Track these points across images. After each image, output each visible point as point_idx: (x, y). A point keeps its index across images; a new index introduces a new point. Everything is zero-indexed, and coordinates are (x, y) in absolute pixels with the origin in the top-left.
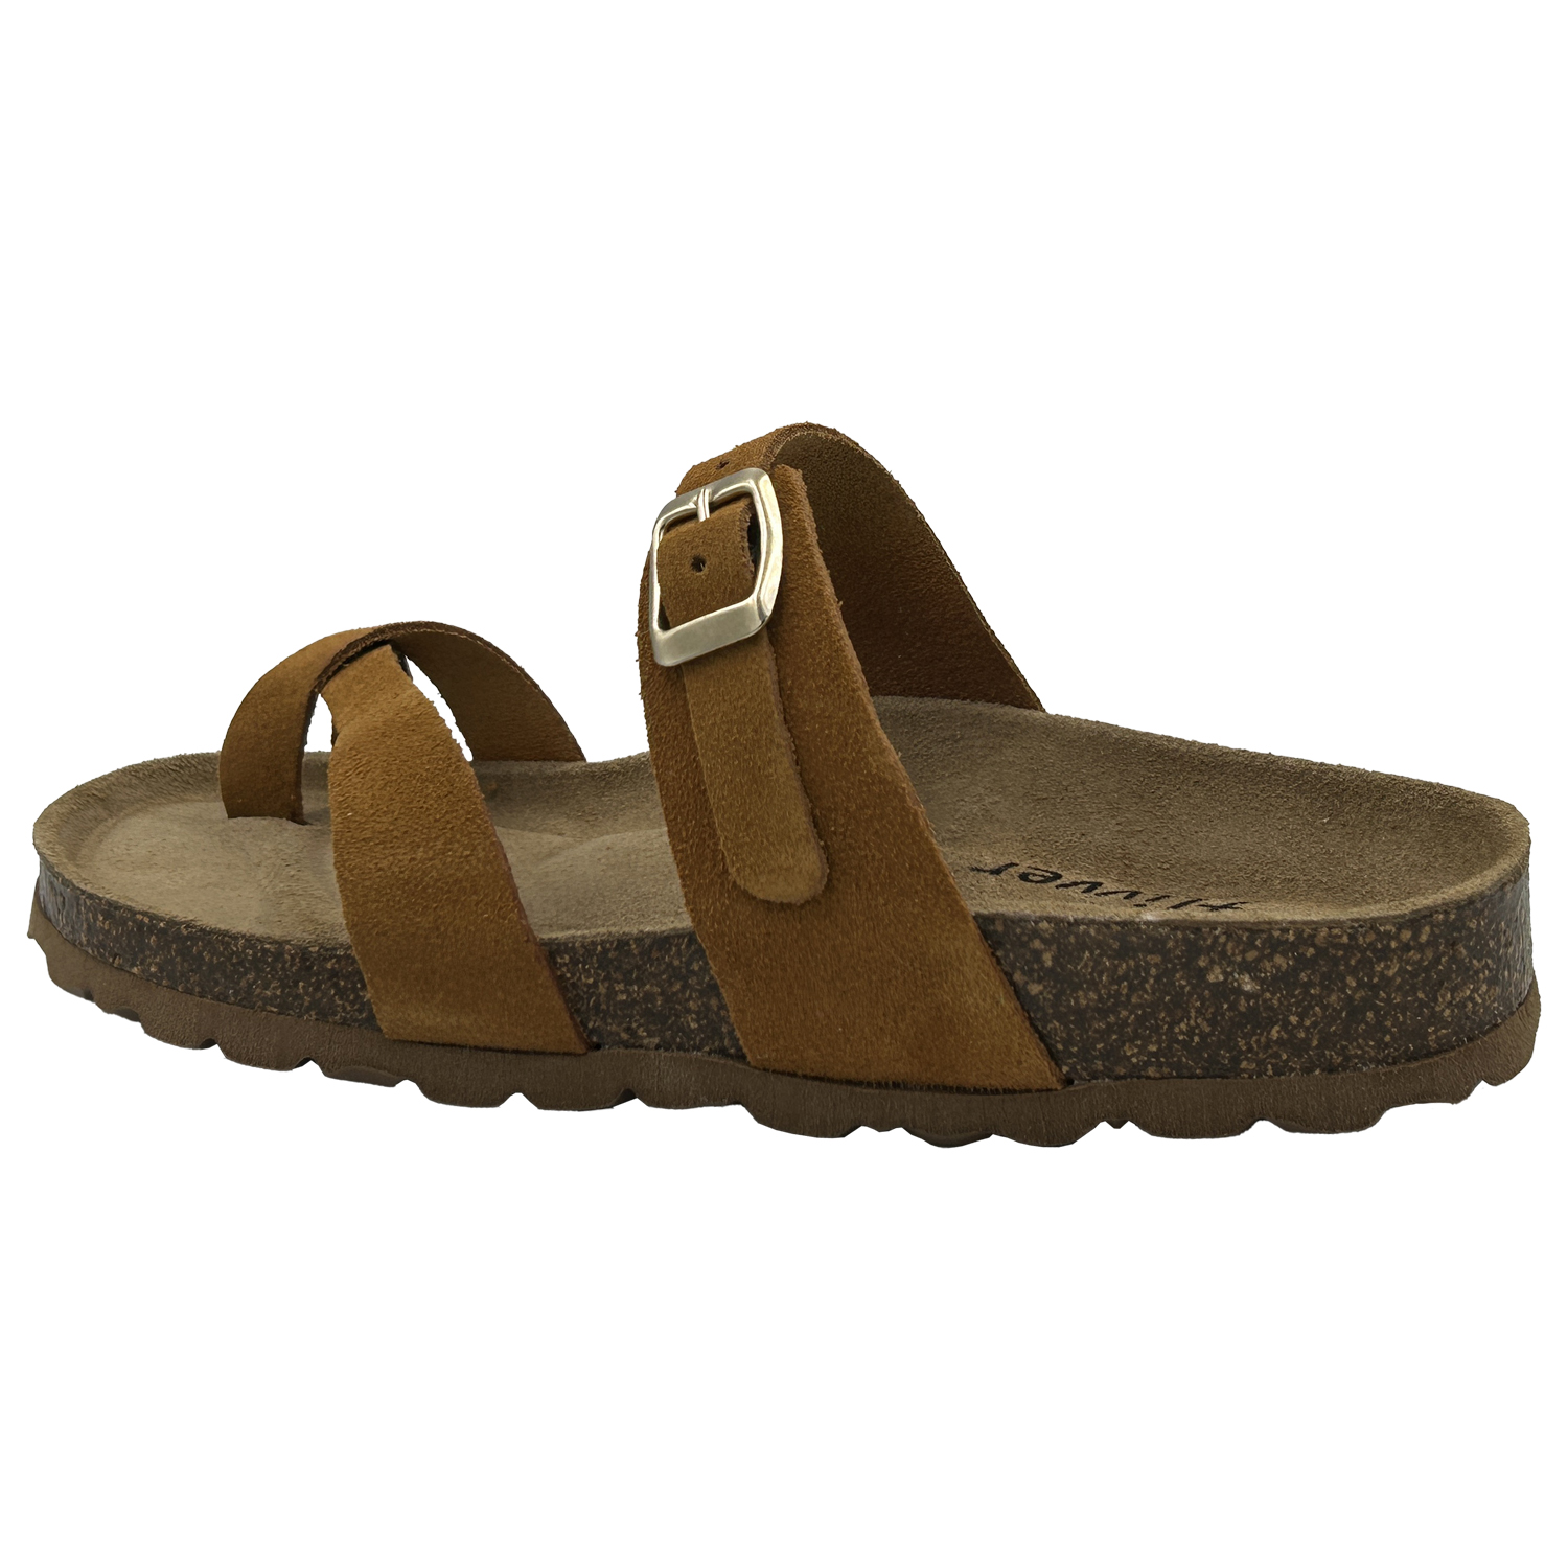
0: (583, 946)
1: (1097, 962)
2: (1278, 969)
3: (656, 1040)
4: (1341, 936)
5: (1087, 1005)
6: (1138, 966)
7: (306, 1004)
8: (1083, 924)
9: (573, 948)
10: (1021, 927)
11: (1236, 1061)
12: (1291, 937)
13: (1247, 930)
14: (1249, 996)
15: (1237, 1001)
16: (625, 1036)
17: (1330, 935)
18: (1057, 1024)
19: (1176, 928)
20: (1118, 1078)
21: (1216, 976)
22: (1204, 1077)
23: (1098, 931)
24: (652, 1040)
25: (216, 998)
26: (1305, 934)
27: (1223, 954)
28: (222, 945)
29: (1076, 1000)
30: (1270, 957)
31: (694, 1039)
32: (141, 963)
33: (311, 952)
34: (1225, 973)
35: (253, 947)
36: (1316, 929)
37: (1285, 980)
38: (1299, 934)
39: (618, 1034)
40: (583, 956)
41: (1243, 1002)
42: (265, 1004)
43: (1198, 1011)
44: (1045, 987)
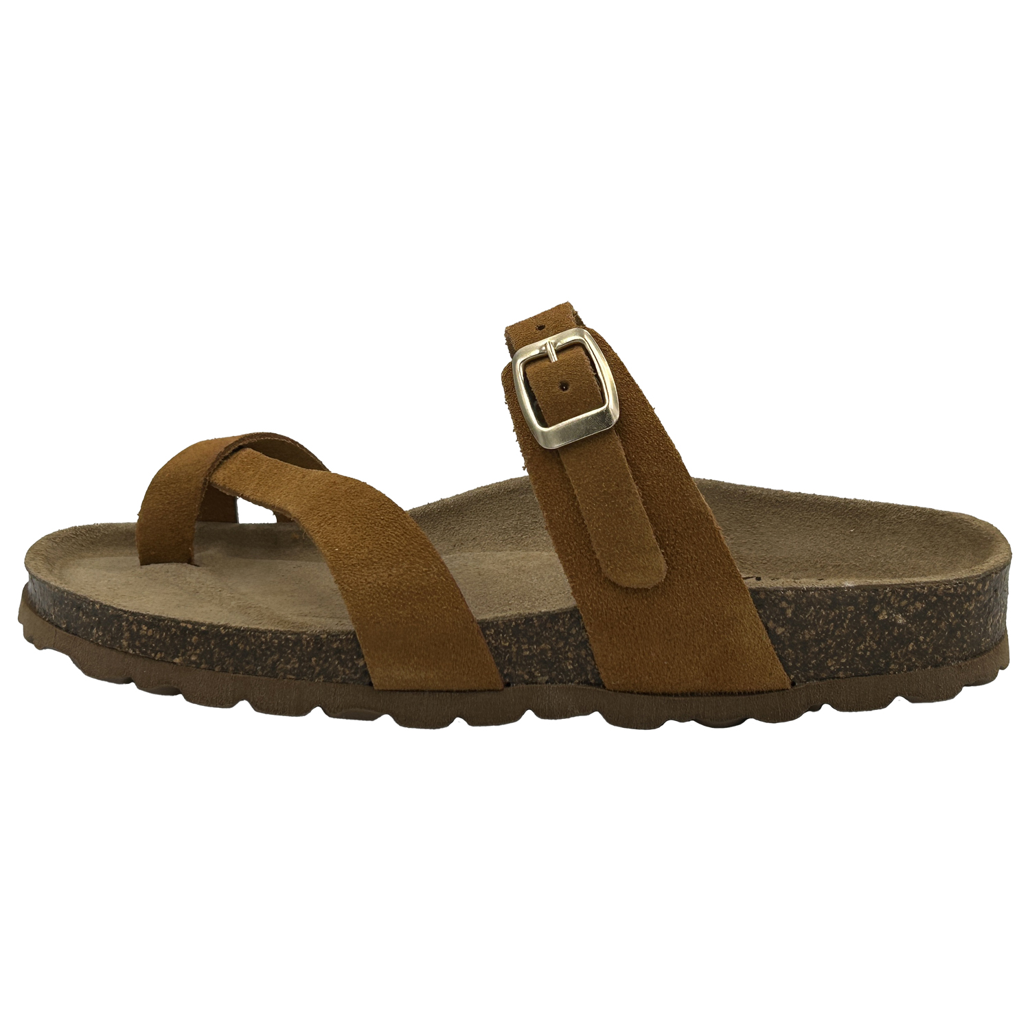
0: (504, 623)
1: (818, 612)
2: (917, 609)
3: (547, 678)
4: (950, 589)
5: (809, 638)
6: (840, 613)
7: (317, 671)
8: (812, 591)
9: (497, 624)
10: (775, 595)
11: (887, 664)
12: (926, 591)
13: (902, 588)
14: (900, 626)
15: (893, 630)
16: (526, 677)
17: (945, 589)
18: (791, 651)
19: (864, 590)
20: (822, 679)
21: (883, 616)
22: (869, 675)
23: (819, 595)
24: (544, 678)
25: (247, 673)
26: (933, 589)
27: (889, 604)
28: (254, 638)
29: (804, 635)
30: (913, 604)
31: (570, 676)
32: (182, 656)
33: (321, 638)
34: (889, 614)
35: (277, 638)
36: (938, 586)
37: (919, 617)
38: (930, 588)
39: (522, 676)
40: (503, 629)
41: (896, 630)
42: (285, 674)
43: (871, 637)
44: (786, 629)
